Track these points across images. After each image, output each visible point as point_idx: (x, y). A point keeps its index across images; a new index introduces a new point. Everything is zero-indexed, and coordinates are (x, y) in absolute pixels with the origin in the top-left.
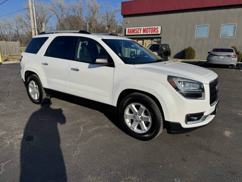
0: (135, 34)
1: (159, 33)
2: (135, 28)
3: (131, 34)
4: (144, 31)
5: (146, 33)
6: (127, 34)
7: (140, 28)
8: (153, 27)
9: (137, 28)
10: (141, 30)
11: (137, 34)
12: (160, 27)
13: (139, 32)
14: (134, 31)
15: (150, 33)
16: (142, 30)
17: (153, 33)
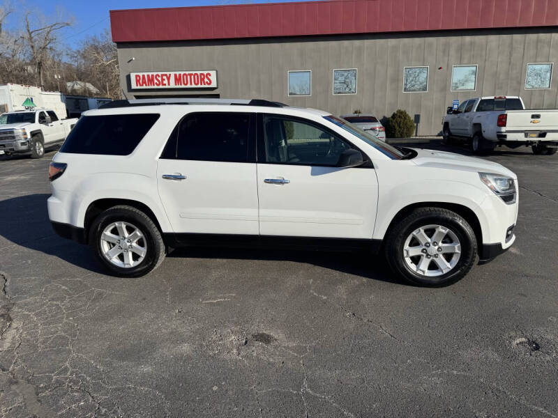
0: (156, 87)
1: (214, 85)
2: (155, 74)
3: (144, 87)
4: (178, 80)
5: (183, 86)
6: (134, 86)
7: (168, 73)
8: (199, 73)
9: (160, 73)
10: (169, 79)
11: (161, 87)
12: (213, 73)
13: (166, 82)
14: (151, 80)
15: (194, 86)
16: (172, 79)
17: (199, 86)
